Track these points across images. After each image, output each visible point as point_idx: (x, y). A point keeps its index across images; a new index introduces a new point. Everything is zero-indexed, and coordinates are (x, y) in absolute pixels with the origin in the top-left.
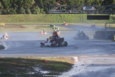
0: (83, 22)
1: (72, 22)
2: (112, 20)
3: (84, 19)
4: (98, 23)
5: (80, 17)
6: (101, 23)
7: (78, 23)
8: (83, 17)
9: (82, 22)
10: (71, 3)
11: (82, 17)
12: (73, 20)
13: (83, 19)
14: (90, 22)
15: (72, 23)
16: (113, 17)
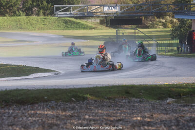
0: (21, 28)
1: (4, 28)
2: (65, 25)
3: (23, 24)
4: (44, 29)
5: (16, 22)
6: (48, 29)
7: (13, 30)
8: (21, 20)
9: (19, 28)
10: (2, 1)
11: (19, 21)
12: (6, 27)
13: (21, 24)
14: (30, 28)
15: (3, 30)
16: (65, 20)
